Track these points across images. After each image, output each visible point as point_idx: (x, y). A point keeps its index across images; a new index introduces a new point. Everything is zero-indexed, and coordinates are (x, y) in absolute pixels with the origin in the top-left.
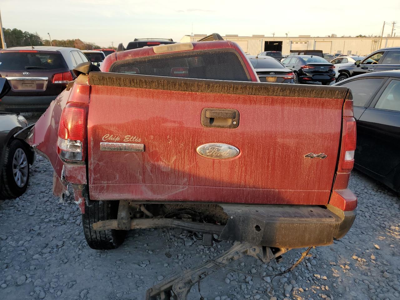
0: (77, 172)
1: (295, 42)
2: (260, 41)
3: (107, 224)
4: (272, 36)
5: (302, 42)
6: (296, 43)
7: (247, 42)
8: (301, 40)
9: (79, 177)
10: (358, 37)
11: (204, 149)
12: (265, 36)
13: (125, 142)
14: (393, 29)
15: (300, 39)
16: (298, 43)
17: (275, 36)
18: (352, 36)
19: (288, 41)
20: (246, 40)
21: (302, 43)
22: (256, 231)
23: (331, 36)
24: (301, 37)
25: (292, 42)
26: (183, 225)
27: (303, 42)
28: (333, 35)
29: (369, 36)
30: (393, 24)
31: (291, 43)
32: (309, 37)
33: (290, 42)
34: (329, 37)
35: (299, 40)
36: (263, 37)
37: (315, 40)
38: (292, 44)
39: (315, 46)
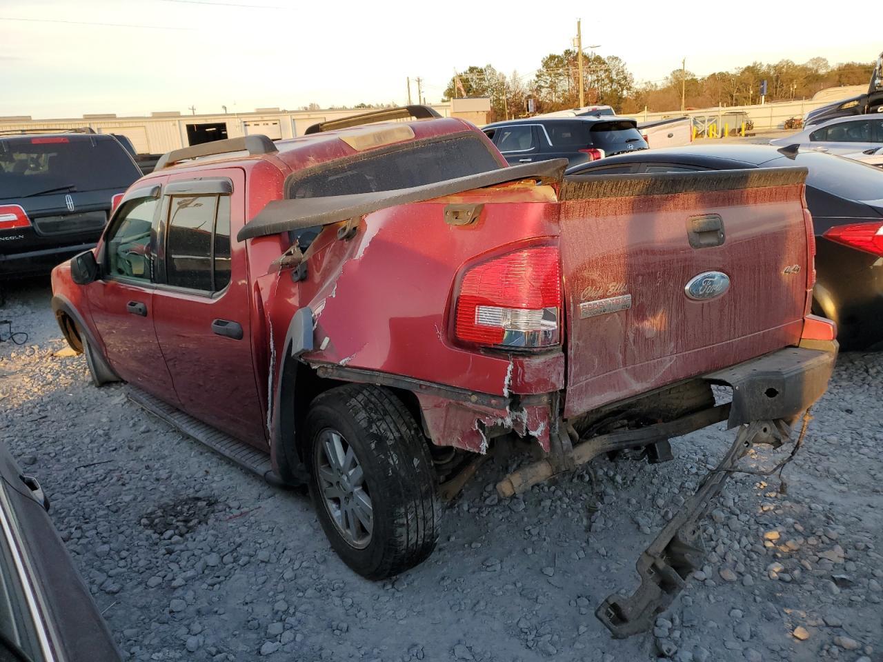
0: (551, 369)
1: (252, 124)
2: (174, 125)
3: (529, 475)
4: (190, 113)
5: (267, 122)
6: (255, 125)
7: (143, 129)
8: (265, 119)
9: (553, 379)
10: (358, 107)
11: (695, 286)
12: (181, 114)
13: (609, 297)
14: (420, 91)
15: (262, 117)
16: (258, 125)
17: (197, 113)
18: (348, 107)
19: (237, 121)
20: (141, 124)
21: (267, 124)
22: (769, 399)
23: (308, 107)
24: (260, 112)
25: (247, 123)
26: (627, 439)
27: (270, 123)
28: (312, 105)
29: (378, 105)
30: (417, 83)
31: (246, 125)
32: (276, 112)
33: (243, 124)
34: (306, 109)
35: (260, 119)
36: (176, 115)
37: (294, 117)
38: (248, 127)
39: (295, 129)
